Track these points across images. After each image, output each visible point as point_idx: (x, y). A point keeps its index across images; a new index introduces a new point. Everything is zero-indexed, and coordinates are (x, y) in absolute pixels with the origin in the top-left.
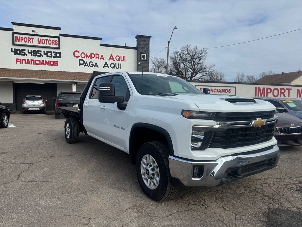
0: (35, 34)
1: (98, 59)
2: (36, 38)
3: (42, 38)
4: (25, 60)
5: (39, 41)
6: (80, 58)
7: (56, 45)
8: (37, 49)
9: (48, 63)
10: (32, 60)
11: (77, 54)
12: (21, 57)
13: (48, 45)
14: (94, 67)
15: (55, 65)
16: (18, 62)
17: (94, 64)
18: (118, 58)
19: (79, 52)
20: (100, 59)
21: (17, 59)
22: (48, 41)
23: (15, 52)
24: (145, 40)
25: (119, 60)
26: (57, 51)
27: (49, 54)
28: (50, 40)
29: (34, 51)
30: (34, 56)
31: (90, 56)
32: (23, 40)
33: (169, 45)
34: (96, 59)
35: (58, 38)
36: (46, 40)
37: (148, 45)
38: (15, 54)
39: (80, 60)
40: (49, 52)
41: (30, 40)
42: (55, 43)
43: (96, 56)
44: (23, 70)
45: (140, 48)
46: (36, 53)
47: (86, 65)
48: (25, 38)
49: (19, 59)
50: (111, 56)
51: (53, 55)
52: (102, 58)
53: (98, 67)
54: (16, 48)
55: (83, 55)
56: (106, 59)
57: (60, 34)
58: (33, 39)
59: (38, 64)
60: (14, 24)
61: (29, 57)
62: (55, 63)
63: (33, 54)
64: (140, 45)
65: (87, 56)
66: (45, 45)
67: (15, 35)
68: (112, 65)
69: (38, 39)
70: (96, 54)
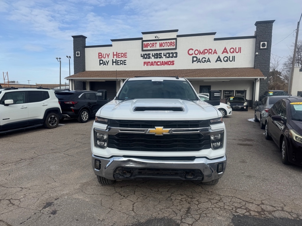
0: (158, 39)
1: (211, 54)
2: (158, 42)
3: (163, 42)
4: (150, 62)
5: (161, 45)
6: (194, 55)
7: (174, 46)
8: (158, 52)
9: (166, 63)
10: (154, 62)
11: (191, 52)
12: (147, 60)
13: (167, 47)
14: (207, 62)
15: (172, 65)
16: (145, 65)
17: (207, 59)
18: (232, 50)
19: (193, 50)
20: (213, 54)
21: (144, 62)
22: (167, 44)
23: (143, 56)
24: (266, 26)
25: (233, 52)
26: (174, 51)
27: (167, 55)
28: (169, 42)
29: (156, 54)
30: (156, 58)
31: (204, 53)
32: (149, 46)
33: (298, 27)
34: (209, 54)
35: (176, 39)
36: (166, 43)
37: (270, 31)
38: (143, 59)
39: (193, 57)
40: (168, 53)
41: (154, 45)
42: (173, 44)
43: (209, 51)
44: (148, 71)
45: (259, 36)
46: (158, 56)
47: (199, 62)
48: (151, 43)
49: (145, 62)
50: (225, 49)
51: (171, 55)
52: (215, 52)
53: (210, 62)
54: (144, 53)
55: (196, 52)
56: (219, 53)
57: (177, 35)
58: (156, 44)
59: (159, 65)
60: (143, 33)
61: (153, 60)
62: (172, 63)
63: (155, 57)
64: (260, 33)
65: (200, 53)
66: (165, 48)
67: (144, 43)
68: (226, 59)
69: (160, 43)
70: (209, 49)
